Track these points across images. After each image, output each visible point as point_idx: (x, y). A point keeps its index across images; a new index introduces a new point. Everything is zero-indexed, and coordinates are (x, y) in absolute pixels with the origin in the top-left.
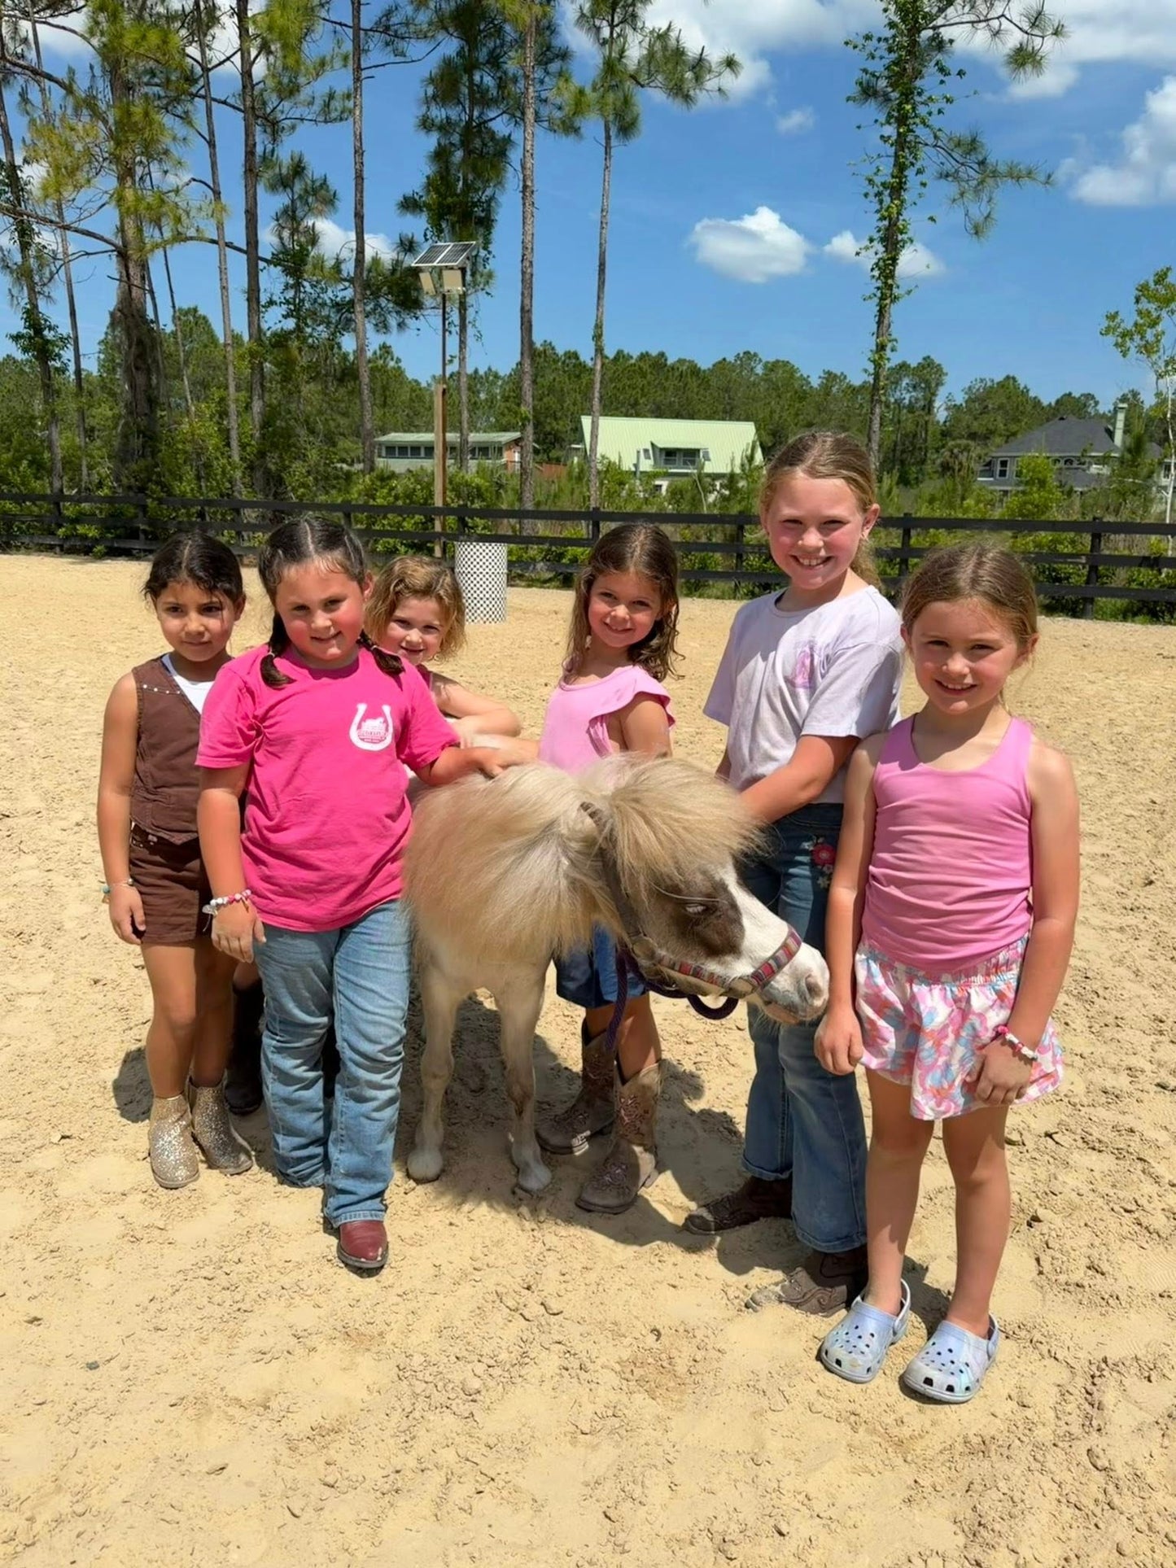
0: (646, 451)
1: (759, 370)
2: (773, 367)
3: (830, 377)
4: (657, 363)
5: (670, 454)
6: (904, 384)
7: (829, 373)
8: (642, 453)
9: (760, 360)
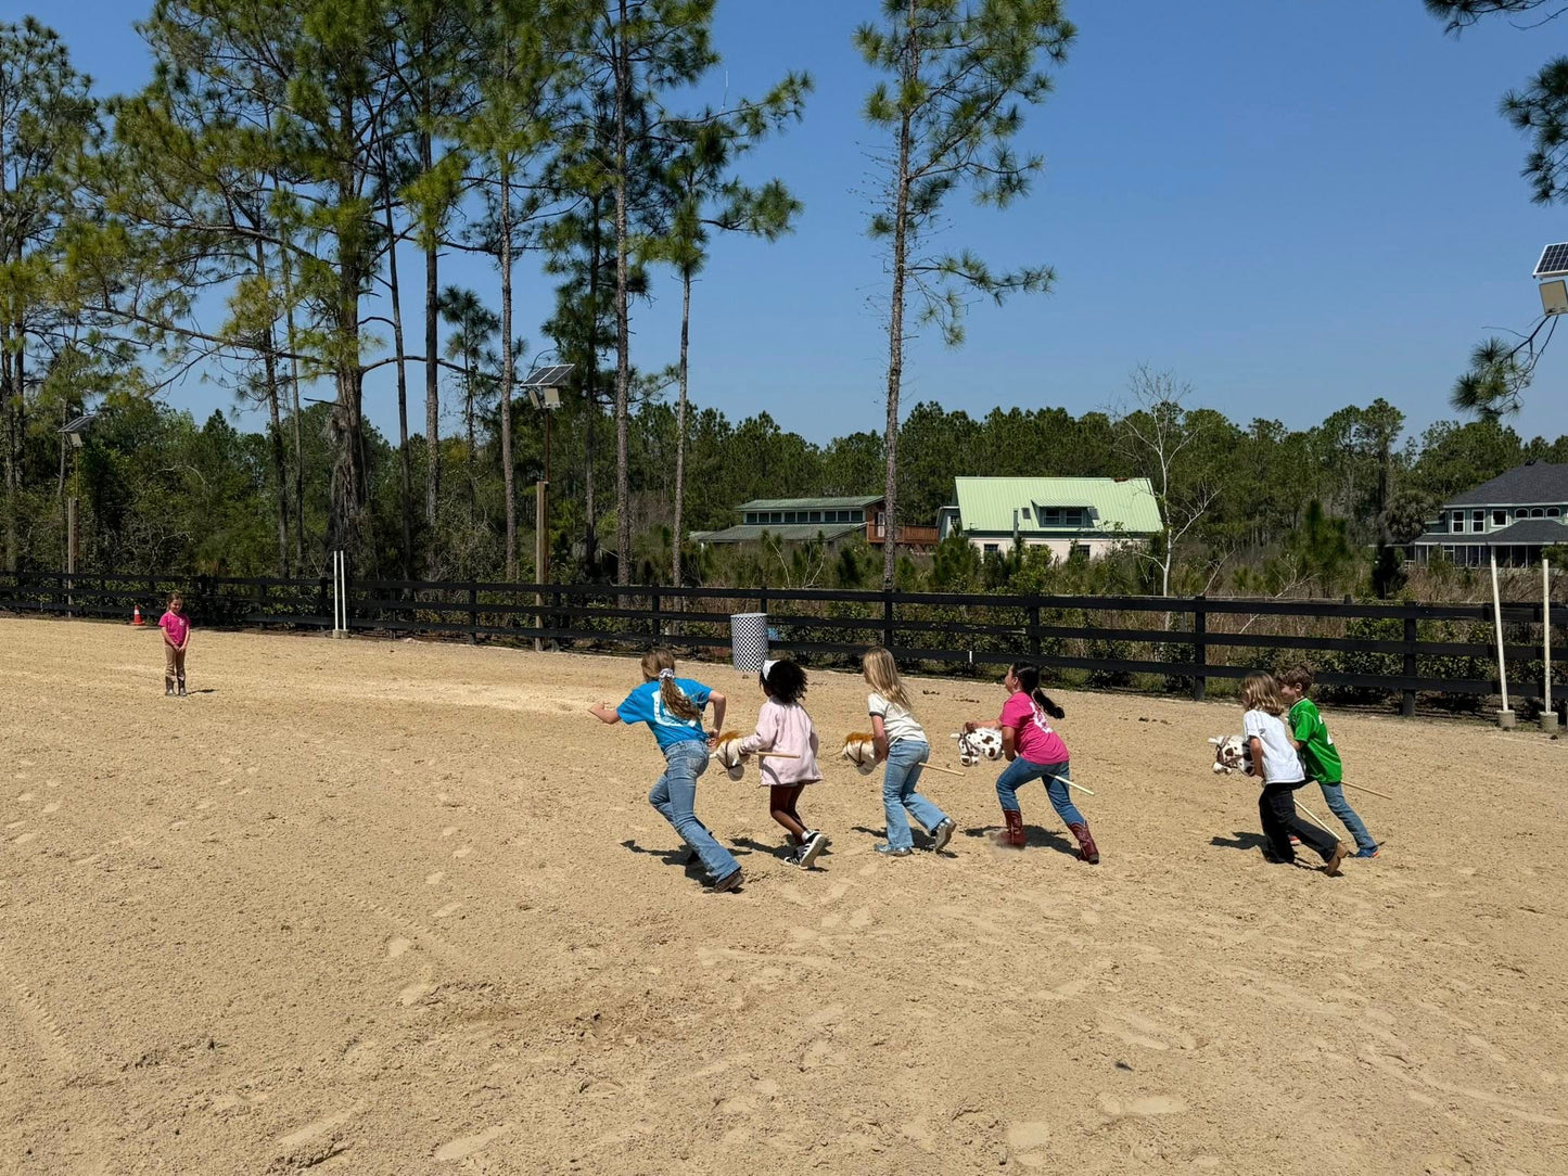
0: (1026, 511)
1: (1180, 420)
2: (1197, 417)
3: (1262, 424)
4: (1059, 419)
5: (1050, 514)
6: (1353, 430)
7: (1261, 422)
8: (1020, 513)
9: (1181, 410)
